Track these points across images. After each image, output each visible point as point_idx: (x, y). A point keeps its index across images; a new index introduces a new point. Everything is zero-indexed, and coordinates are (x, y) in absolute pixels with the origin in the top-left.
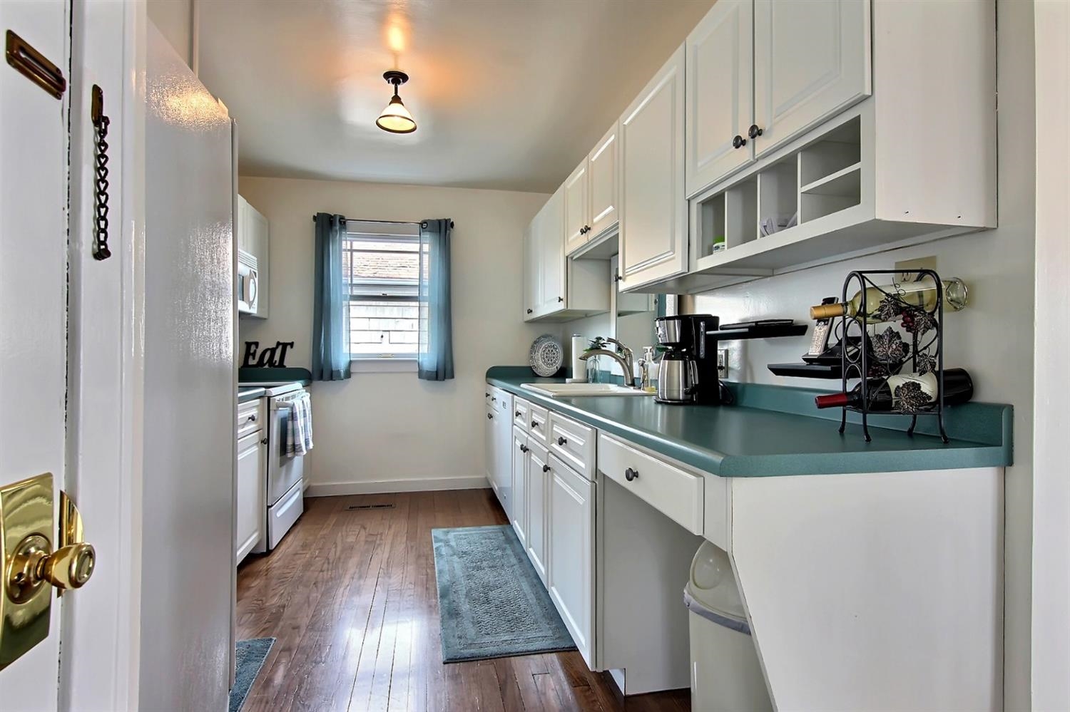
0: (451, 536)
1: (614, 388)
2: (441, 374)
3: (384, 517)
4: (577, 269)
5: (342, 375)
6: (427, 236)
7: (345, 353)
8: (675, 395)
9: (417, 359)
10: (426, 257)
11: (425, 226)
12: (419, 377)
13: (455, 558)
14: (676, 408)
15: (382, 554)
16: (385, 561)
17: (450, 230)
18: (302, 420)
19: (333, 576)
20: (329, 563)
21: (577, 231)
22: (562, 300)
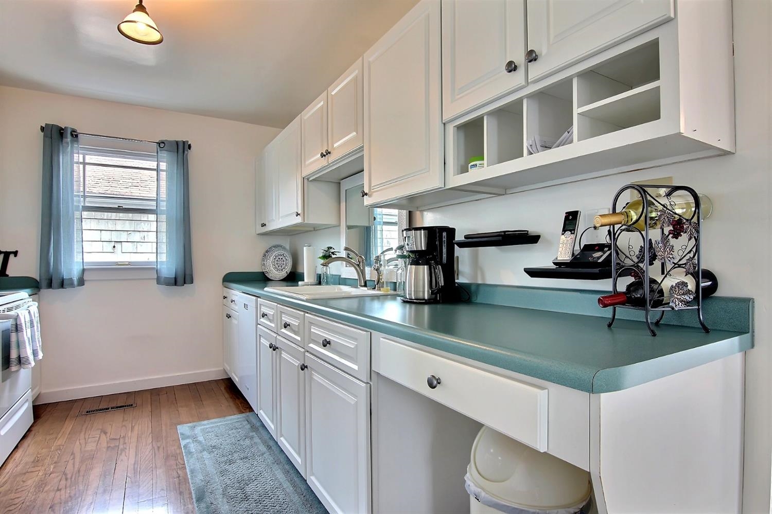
0: (198, 430)
1: (346, 289)
2: (180, 280)
3: (126, 419)
4: (313, 188)
5: (76, 283)
6: (164, 154)
7: (77, 262)
8: (421, 296)
9: (155, 266)
10: (163, 175)
11: (162, 145)
12: (158, 283)
13: (206, 455)
14: (421, 307)
15: (127, 461)
16: (131, 467)
17: (188, 151)
18: (29, 331)
19: (72, 494)
20: (66, 479)
21: (318, 154)
22: (299, 215)
